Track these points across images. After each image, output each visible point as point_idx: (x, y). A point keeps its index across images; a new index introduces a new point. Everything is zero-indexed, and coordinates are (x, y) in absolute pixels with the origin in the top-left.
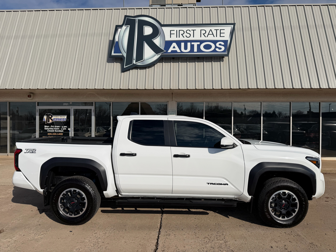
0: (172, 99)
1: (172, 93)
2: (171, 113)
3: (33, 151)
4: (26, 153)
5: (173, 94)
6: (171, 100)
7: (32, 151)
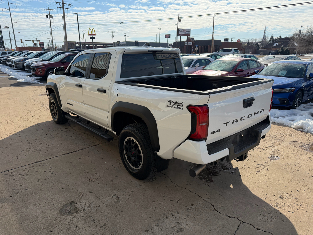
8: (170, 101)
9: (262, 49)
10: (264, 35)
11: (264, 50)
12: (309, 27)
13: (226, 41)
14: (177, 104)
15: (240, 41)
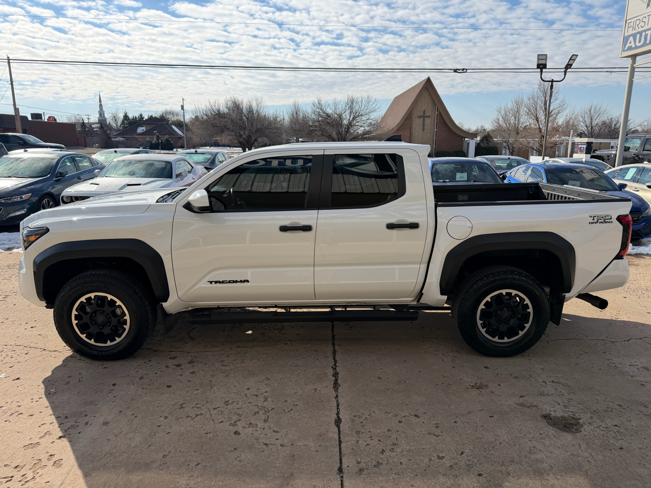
8: (593, 216)
9: (115, 137)
10: (100, 109)
11: (121, 140)
12: (212, 103)
13: (37, 118)
14: (603, 217)
15: (55, 120)
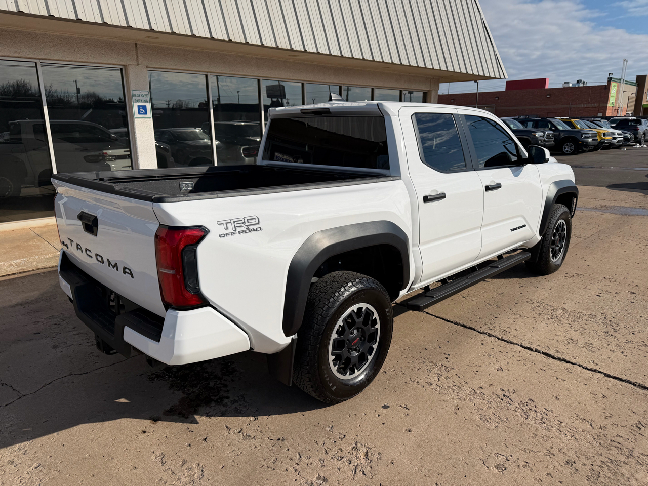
0: (138, 60)
1: (136, 44)
2: (138, 98)
3: (249, 226)
4: (226, 235)
5: (138, 46)
6: (136, 64)
7: (247, 224)
